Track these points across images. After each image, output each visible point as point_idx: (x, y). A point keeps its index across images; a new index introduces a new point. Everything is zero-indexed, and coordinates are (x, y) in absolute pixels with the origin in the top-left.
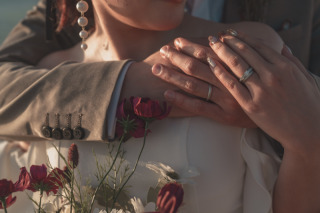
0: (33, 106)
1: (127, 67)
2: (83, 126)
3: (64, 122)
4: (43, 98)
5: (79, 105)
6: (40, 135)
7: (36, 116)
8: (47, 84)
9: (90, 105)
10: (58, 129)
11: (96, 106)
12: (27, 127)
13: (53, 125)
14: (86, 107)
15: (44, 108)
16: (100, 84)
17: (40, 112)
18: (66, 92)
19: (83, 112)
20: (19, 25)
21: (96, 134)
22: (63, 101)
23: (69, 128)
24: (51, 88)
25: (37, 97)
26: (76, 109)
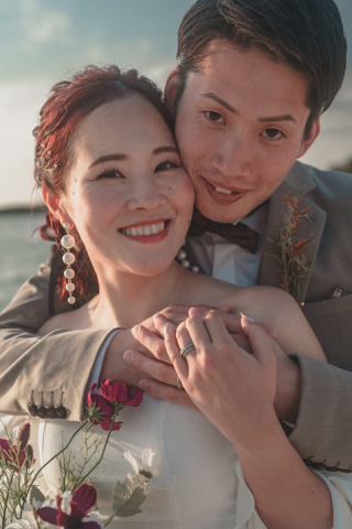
0: (20, 382)
1: (111, 337)
2: (65, 405)
3: (48, 400)
4: (28, 372)
5: (60, 382)
6: (27, 411)
7: (22, 393)
8: (33, 359)
9: (70, 382)
10: (43, 408)
11: (76, 384)
12: (16, 403)
13: (37, 403)
14: (66, 384)
15: (29, 384)
16: (82, 358)
17: (26, 389)
18: (50, 368)
19: (64, 389)
20: (27, 283)
21: (75, 416)
22: (47, 376)
23: (52, 407)
24: (36, 362)
25: (23, 372)
26: (58, 387)
